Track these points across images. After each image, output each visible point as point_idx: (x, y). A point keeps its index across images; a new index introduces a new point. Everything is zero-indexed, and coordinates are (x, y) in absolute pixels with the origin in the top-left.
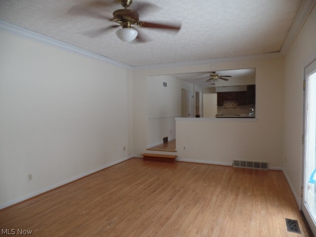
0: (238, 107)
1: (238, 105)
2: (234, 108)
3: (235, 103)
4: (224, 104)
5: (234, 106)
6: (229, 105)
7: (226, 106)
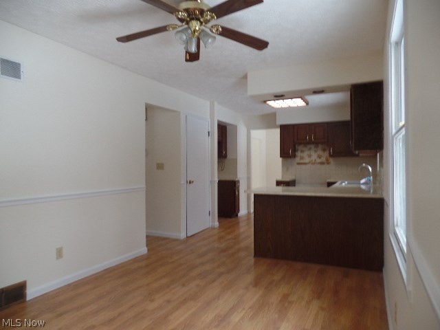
0: (331, 160)
1: (330, 156)
2: (322, 163)
3: (324, 150)
4: (299, 154)
5: (323, 159)
6: (310, 156)
7: (302, 158)
